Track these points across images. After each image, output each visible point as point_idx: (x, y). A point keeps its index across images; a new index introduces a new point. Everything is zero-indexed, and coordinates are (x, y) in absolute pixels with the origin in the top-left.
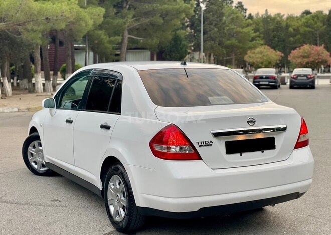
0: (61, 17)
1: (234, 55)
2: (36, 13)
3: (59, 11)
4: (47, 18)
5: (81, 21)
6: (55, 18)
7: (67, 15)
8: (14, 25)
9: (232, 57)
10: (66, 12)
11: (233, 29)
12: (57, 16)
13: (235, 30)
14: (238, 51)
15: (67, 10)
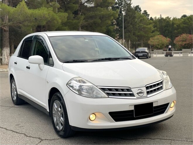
0: (44, 18)
2: (29, 15)
3: (42, 15)
4: (36, 19)
5: (54, 21)
6: (40, 18)
7: (47, 17)
8: (17, 23)
10: (46, 15)
12: (41, 18)
13: (142, 27)
15: (46, 14)
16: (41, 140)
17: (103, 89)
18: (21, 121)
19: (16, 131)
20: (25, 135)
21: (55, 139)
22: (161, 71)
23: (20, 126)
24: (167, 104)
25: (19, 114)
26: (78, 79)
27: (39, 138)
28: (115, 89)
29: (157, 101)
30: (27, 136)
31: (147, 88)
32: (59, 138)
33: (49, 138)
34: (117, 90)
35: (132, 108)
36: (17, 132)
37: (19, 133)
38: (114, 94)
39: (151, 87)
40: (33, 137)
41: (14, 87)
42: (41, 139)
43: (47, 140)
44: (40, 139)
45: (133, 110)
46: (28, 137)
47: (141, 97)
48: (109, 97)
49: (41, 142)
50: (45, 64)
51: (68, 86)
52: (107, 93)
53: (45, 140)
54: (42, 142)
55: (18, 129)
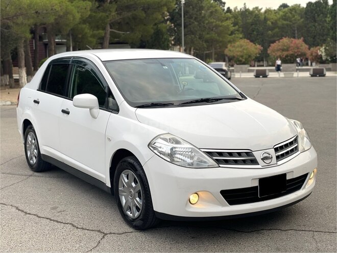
0: (52, 11)
1: (213, 49)
2: (26, 6)
3: (49, 5)
4: (37, 12)
5: (68, 15)
6: (45, 12)
7: (57, 9)
8: (4, 19)
9: (211, 51)
10: (56, 6)
11: (212, 22)
12: (47, 10)
13: (214, 24)
14: (218, 45)
15: (56, 4)
16: (103, 235)
17: (210, 154)
18: (57, 200)
19: (55, 219)
20: (73, 225)
21: (126, 233)
22: (292, 121)
23: (59, 210)
24: (306, 176)
25: (49, 188)
26: (168, 137)
27: (99, 231)
28: (228, 153)
29: (293, 171)
30: (77, 228)
31: (276, 150)
32: (131, 230)
33: (117, 232)
34: (231, 154)
35: (256, 184)
36: (58, 222)
37: (62, 223)
38: (227, 162)
39: (281, 148)
40: (88, 230)
41: (31, 141)
42: (104, 233)
43: (114, 233)
44: (102, 232)
45: (258, 186)
46: (79, 230)
47: (269, 166)
48: (221, 165)
49: (103, 237)
50: (100, 109)
51: (150, 147)
52: (216, 159)
53: (110, 233)
54: (106, 237)
55: (58, 216)
